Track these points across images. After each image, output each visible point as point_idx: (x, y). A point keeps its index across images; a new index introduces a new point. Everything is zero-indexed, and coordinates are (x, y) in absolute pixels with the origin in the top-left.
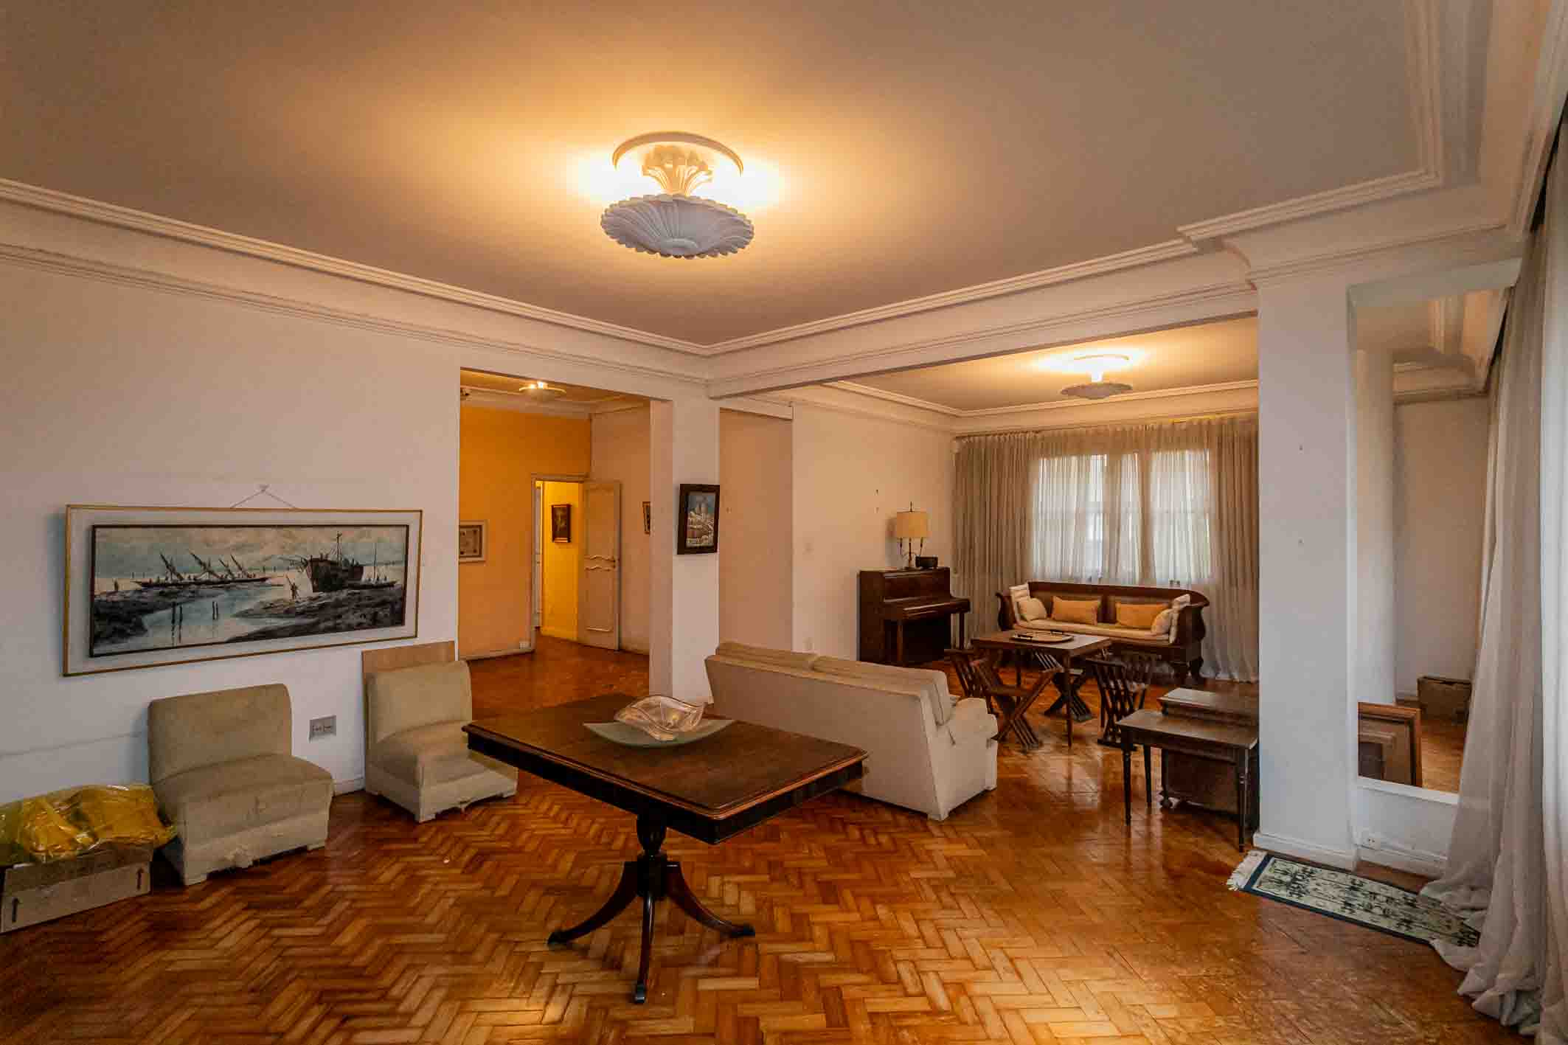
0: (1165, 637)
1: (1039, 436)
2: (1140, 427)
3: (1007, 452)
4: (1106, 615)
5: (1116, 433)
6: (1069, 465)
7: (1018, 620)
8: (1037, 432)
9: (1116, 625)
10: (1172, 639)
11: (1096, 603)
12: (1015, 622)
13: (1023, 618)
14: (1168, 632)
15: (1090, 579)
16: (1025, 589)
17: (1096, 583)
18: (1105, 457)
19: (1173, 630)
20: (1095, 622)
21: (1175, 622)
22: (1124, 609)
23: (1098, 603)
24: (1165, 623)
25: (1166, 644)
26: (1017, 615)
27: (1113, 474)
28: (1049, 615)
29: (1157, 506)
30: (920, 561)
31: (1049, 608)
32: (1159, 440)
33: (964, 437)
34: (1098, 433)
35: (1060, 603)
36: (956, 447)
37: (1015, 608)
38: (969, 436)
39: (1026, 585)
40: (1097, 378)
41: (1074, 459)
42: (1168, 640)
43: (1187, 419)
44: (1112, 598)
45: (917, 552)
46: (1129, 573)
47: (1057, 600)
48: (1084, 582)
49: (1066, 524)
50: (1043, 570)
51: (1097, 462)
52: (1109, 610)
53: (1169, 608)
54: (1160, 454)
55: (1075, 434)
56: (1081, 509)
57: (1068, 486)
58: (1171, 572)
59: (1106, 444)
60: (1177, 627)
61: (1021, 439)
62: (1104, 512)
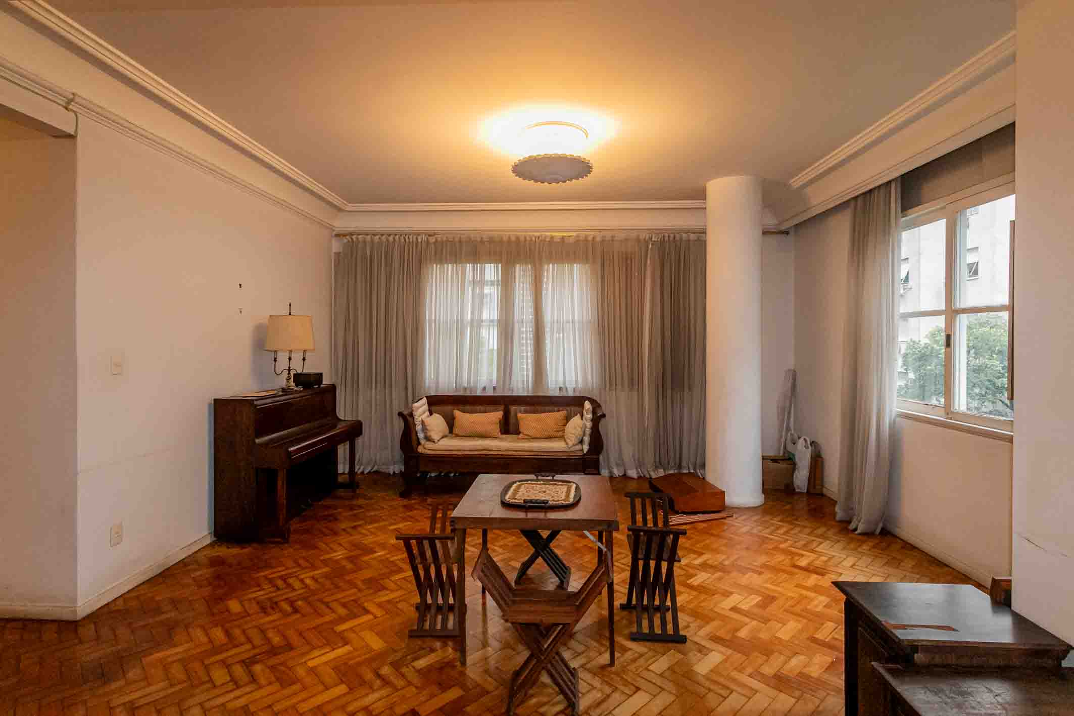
0: (578, 447)
1: (432, 240)
2: (534, 239)
3: (396, 253)
4: (508, 427)
5: (509, 241)
6: (464, 273)
7: (423, 442)
8: (430, 235)
9: (521, 436)
10: (586, 448)
11: (497, 415)
12: (419, 443)
13: (428, 439)
14: (581, 442)
15: (484, 389)
16: (424, 405)
17: (490, 393)
18: (500, 265)
19: (587, 439)
20: (498, 434)
21: (588, 431)
22: (528, 421)
23: (500, 414)
24: (579, 431)
25: (580, 453)
26: (421, 435)
27: (507, 284)
28: (451, 431)
29: (548, 317)
30: (300, 379)
31: (451, 422)
32: (551, 253)
33: (344, 235)
34: (491, 240)
35: (464, 418)
36: (336, 246)
37: (419, 428)
38: (351, 234)
39: (424, 400)
41: (469, 266)
42: (582, 450)
43: (574, 234)
44: (513, 409)
45: (298, 368)
47: (457, 413)
48: (479, 393)
49: (460, 333)
50: (438, 383)
51: (491, 271)
52: (512, 421)
53: (578, 416)
54: (551, 265)
55: (469, 241)
56: (476, 318)
57: (463, 293)
58: (561, 378)
59: (501, 253)
60: (591, 436)
61: (413, 242)
62: (499, 321)
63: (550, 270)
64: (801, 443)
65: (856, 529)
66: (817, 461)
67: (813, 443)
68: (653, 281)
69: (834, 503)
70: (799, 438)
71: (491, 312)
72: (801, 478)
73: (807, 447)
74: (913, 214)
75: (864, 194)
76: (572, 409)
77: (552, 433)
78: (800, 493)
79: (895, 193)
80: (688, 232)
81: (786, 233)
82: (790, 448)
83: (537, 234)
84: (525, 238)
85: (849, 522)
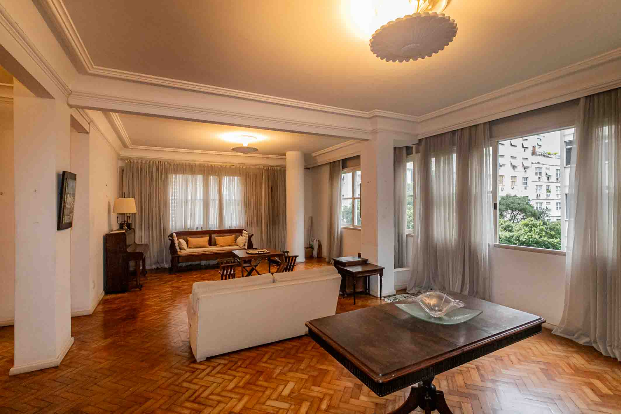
1: (172, 163)
4: (211, 243)
5: (208, 166)
6: (187, 178)
9: (217, 246)
10: (246, 248)
12: (178, 251)
13: (181, 249)
14: (245, 245)
15: (197, 228)
18: (203, 176)
19: (247, 244)
20: (208, 246)
21: (247, 241)
22: (220, 239)
23: (208, 238)
24: (244, 241)
25: (244, 250)
26: (178, 248)
27: (207, 184)
28: (187, 246)
29: (225, 198)
31: (187, 243)
33: (126, 159)
34: (200, 166)
35: (192, 240)
37: (177, 244)
38: (130, 159)
39: (175, 234)
40: (245, 145)
43: (235, 165)
44: (213, 235)
46: (213, 224)
47: (189, 239)
48: (195, 230)
49: (186, 204)
50: (176, 226)
51: (200, 177)
52: (213, 240)
53: (241, 236)
54: (225, 177)
55: (190, 165)
56: (193, 198)
57: (187, 186)
58: (230, 223)
59: (204, 170)
60: (248, 243)
61: (163, 164)
62: (203, 200)
63: (225, 180)
64: (315, 241)
65: (332, 263)
66: (320, 246)
67: (319, 241)
68: (265, 184)
69: (325, 259)
70: (314, 240)
71: (200, 195)
72: (315, 253)
73: (317, 242)
74: (346, 170)
75: (333, 162)
76: (238, 234)
77: (231, 244)
78: (315, 258)
79: (340, 163)
80: (277, 166)
81: (309, 169)
82: (311, 243)
83: (220, 164)
84: (215, 165)
85: (330, 262)
